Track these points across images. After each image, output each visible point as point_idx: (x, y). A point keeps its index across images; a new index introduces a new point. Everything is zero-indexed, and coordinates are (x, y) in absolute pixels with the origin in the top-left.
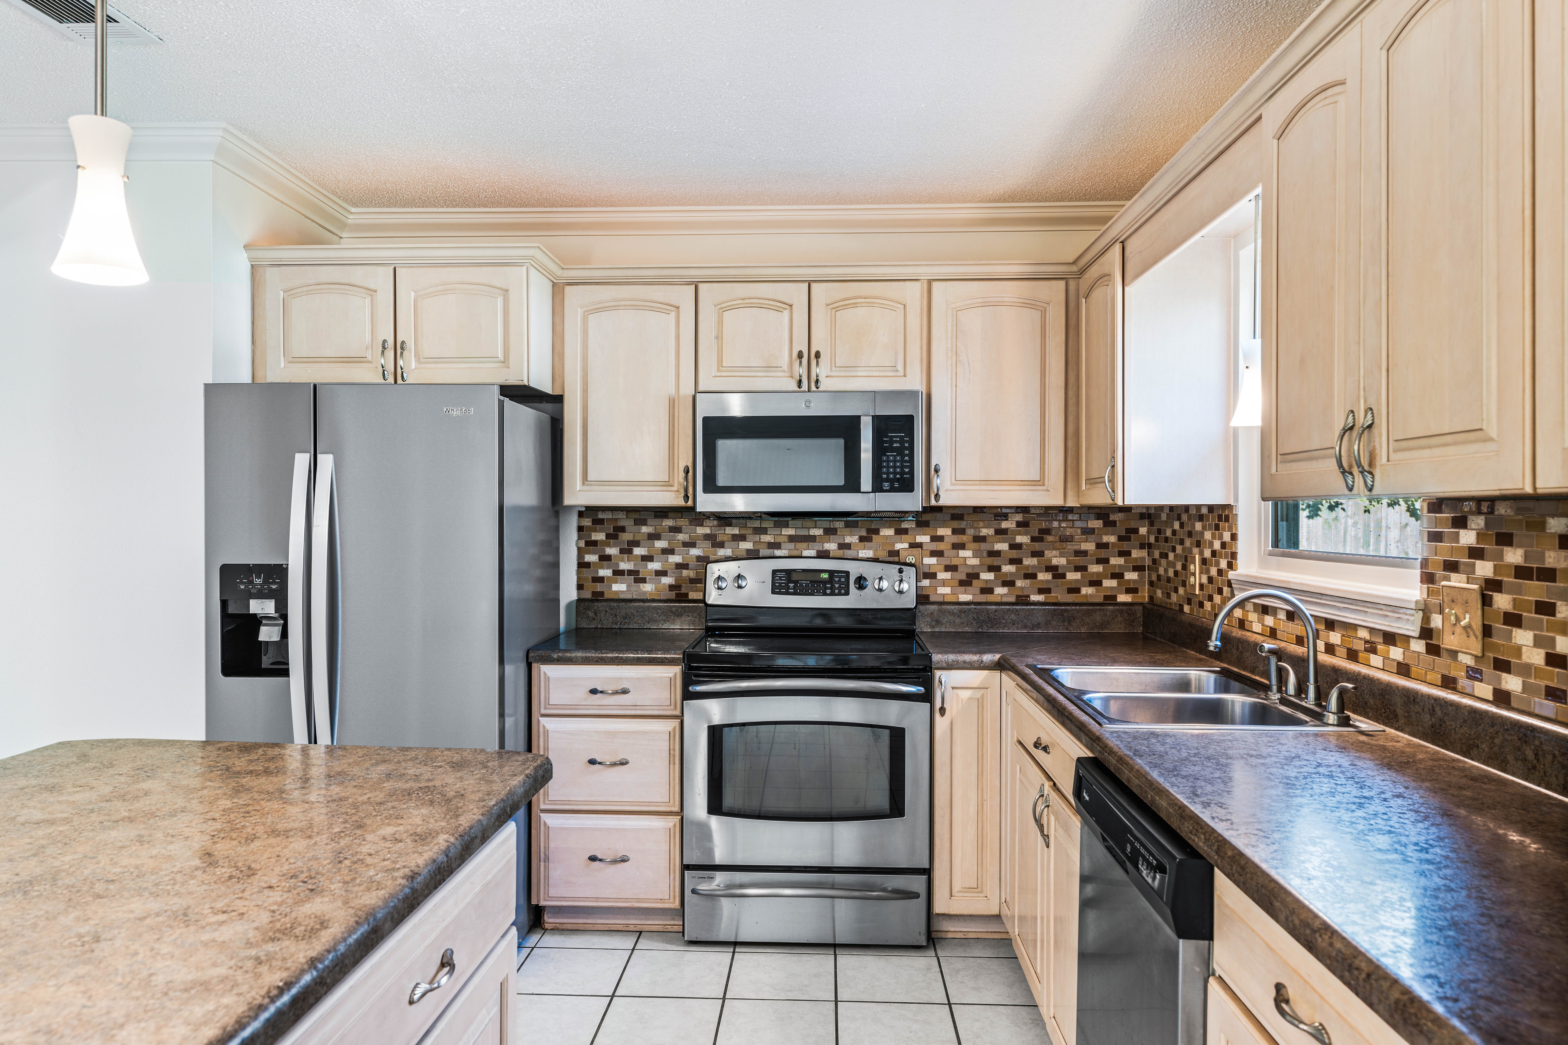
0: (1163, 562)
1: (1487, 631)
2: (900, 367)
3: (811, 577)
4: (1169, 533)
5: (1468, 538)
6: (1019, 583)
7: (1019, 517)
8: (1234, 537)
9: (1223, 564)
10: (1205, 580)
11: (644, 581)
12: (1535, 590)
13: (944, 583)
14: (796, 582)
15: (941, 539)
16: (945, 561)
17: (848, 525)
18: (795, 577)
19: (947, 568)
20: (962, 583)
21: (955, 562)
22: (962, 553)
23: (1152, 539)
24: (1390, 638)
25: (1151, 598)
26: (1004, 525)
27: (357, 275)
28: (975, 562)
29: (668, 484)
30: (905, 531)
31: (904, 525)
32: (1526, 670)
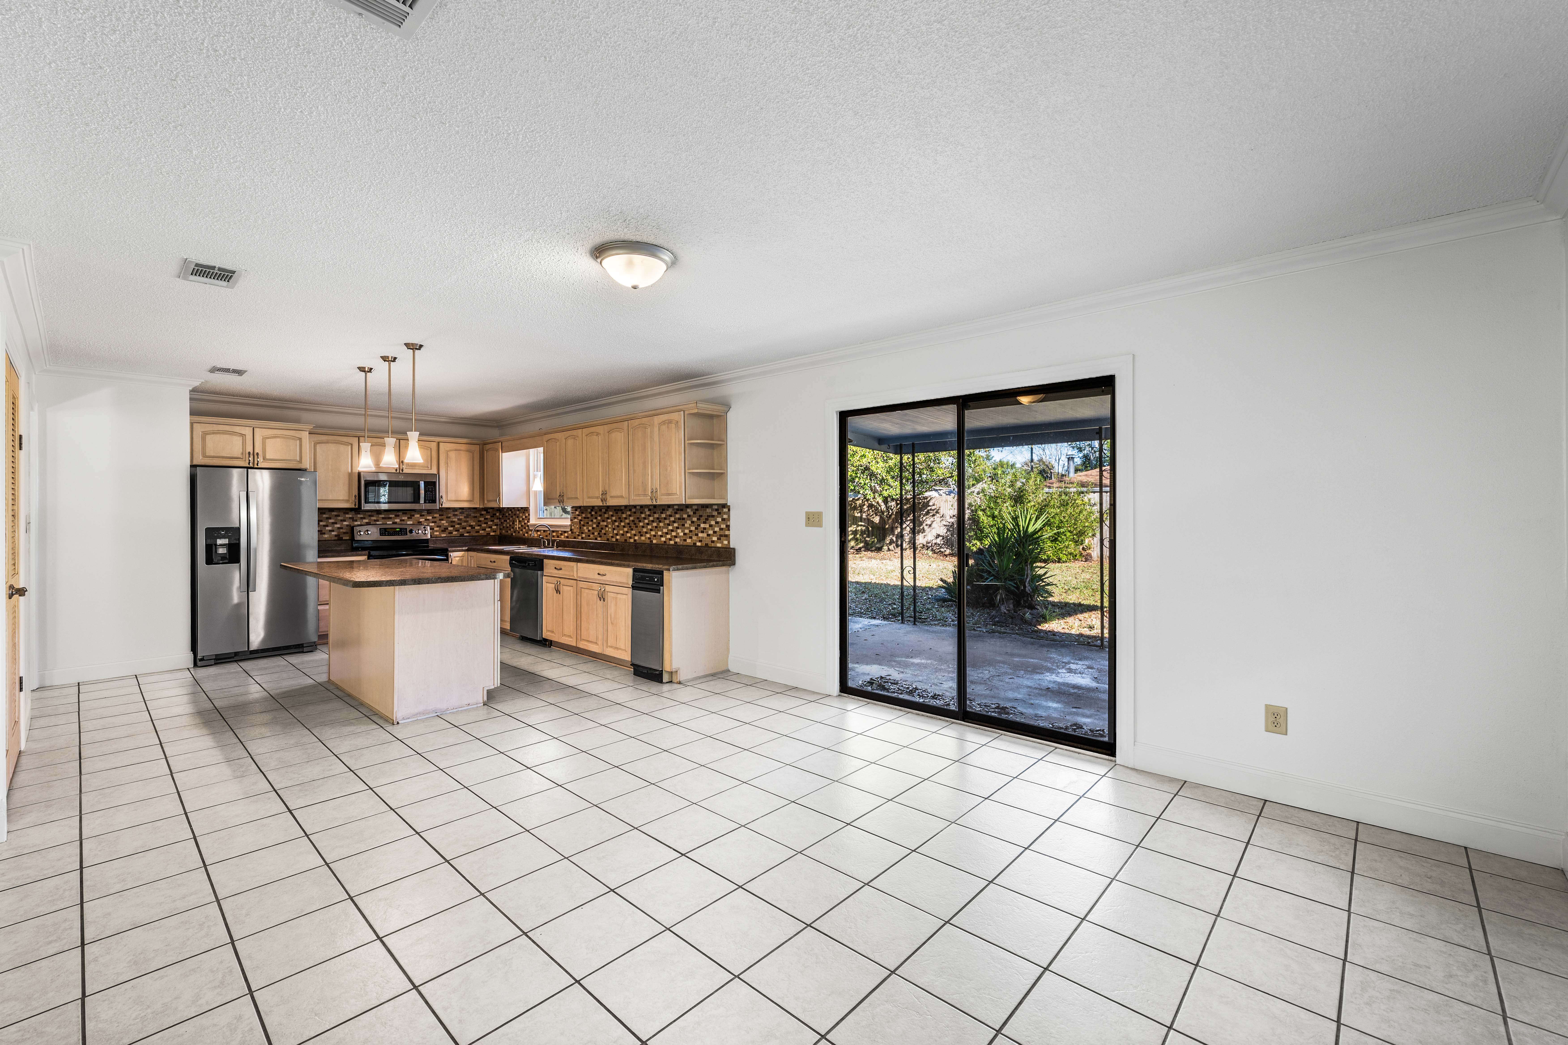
0: (505, 523)
1: (580, 528)
2: (429, 466)
3: (393, 530)
4: (507, 515)
5: (577, 513)
6: (461, 530)
7: (460, 511)
8: (529, 515)
9: (526, 522)
10: (520, 526)
11: (324, 534)
12: (586, 520)
13: (437, 531)
14: (388, 532)
15: (435, 517)
16: (437, 524)
17: (403, 513)
18: (388, 530)
19: (437, 527)
20: (442, 531)
21: (440, 524)
22: (442, 522)
23: (501, 517)
24: (565, 532)
25: (500, 533)
26: (456, 513)
27: (237, 429)
28: (447, 524)
29: (347, 501)
30: (424, 515)
31: (423, 514)
32: (586, 533)
